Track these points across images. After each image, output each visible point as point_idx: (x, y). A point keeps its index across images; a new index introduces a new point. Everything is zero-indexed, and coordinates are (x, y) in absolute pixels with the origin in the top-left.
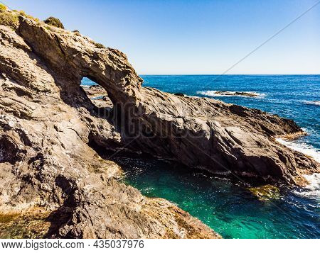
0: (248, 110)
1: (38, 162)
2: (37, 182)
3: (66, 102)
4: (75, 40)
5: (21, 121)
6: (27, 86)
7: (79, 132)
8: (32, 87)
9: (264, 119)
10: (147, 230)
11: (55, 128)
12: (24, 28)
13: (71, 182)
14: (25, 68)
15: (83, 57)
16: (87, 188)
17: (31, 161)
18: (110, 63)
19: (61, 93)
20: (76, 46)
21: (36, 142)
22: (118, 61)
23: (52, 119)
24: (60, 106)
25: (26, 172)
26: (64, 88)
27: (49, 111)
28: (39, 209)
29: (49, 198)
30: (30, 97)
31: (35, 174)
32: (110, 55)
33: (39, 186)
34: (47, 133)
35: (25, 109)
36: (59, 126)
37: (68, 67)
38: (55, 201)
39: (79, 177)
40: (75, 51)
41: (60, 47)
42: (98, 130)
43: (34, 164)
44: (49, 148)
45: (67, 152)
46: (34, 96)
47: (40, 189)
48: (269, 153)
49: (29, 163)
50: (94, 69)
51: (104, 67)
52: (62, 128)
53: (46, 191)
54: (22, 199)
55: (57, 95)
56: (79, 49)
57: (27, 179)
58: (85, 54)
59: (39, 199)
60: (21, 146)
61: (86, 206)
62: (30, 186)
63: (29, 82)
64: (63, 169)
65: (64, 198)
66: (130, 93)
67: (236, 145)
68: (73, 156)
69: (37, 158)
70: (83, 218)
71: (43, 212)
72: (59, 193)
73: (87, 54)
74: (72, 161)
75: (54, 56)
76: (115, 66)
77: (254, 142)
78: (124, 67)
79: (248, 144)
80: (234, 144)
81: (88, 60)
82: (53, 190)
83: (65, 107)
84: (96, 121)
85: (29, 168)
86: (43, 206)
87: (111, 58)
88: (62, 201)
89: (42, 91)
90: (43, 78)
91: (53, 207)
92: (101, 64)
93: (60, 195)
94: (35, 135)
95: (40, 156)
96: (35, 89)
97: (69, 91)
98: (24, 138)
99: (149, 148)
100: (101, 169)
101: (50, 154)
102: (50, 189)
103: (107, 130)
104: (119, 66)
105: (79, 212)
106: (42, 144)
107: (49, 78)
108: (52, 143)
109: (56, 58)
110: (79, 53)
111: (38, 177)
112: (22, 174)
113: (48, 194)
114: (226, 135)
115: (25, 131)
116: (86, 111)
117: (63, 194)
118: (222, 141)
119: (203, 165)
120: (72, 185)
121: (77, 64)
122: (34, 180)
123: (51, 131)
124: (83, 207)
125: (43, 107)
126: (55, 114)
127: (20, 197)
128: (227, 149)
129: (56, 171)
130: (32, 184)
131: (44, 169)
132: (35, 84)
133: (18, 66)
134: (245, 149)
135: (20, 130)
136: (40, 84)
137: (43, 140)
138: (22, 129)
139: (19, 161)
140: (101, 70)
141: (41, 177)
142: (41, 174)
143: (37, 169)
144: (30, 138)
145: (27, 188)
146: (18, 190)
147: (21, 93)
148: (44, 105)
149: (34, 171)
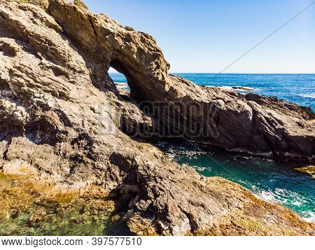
1: (84, 142)
2: (89, 161)
3: (95, 85)
4: (106, 21)
5: (60, 102)
6: (64, 65)
8: (69, 67)
9: (281, 107)
10: (225, 203)
11: (92, 109)
12: (54, 7)
13: (130, 159)
14: (62, 47)
15: (116, 38)
16: (152, 164)
17: (74, 142)
18: (141, 45)
19: (91, 76)
20: (109, 26)
21: (77, 122)
22: (149, 44)
23: (86, 101)
24: (91, 88)
25: (73, 152)
26: (94, 71)
27: (84, 93)
28: (97, 187)
29: (106, 177)
30: (67, 77)
31: (84, 153)
32: (142, 37)
33: (93, 165)
34: (86, 115)
35: (64, 89)
36: (96, 107)
37: (99, 50)
38: (112, 179)
39: (136, 155)
40: (108, 32)
41: (93, 26)
43: (79, 144)
44: (94, 128)
46: (70, 77)
47: (94, 168)
48: (312, 133)
49: (72, 143)
50: (126, 51)
51: (136, 50)
53: (101, 170)
54: (77, 178)
55: (88, 77)
56: (112, 30)
57: (76, 159)
58: (118, 35)
59: (95, 178)
60: (61, 127)
61: (159, 180)
62: (82, 164)
63: (65, 61)
64: (114, 148)
65: (123, 176)
66: (160, 78)
67: (279, 126)
69: (80, 138)
70: (161, 192)
71: (102, 190)
72: (116, 171)
74: (119, 140)
75: (86, 37)
76: (146, 49)
77: (294, 123)
78: (154, 51)
80: (277, 125)
81: (121, 42)
82: (109, 169)
83: (95, 90)
85: (73, 148)
86: (101, 185)
87: (143, 41)
88: (120, 179)
89: (78, 72)
90: (77, 59)
91: (112, 185)
92: (134, 46)
93: (117, 173)
94: (75, 116)
95: (84, 136)
96: (72, 69)
97: (98, 74)
98: (64, 118)
101: (96, 133)
102: (105, 167)
104: (150, 49)
105: (154, 186)
106: (83, 125)
107: (80, 58)
108: (94, 124)
109: (88, 40)
110: (113, 34)
111: (89, 156)
112: (68, 154)
113: (104, 173)
114: (268, 116)
115: (65, 112)
116: (114, 95)
117: (120, 172)
118: (265, 122)
119: (243, 147)
120: (130, 162)
121: (109, 46)
122: (85, 159)
123: (88, 113)
124: (156, 182)
125: (78, 89)
126: (88, 97)
127: (75, 176)
128: (270, 129)
129: (108, 149)
130: (84, 163)
131: (95, 148)
132: (71, 64)
133: (55, 45)
134: (288, 130)
135: (59, 111)
136: (76, 64)
137: (83, 121)
138: (62, 110)
139: (60, 142)
140: (133, 53)
141: (93, 155)
142: (93, 153)
143: (85, 149)
144: (70, 118)
145: (79, 166)
146: (68, 170)
147: (58, 72)
148: (79, 87)
149: (82, 151)
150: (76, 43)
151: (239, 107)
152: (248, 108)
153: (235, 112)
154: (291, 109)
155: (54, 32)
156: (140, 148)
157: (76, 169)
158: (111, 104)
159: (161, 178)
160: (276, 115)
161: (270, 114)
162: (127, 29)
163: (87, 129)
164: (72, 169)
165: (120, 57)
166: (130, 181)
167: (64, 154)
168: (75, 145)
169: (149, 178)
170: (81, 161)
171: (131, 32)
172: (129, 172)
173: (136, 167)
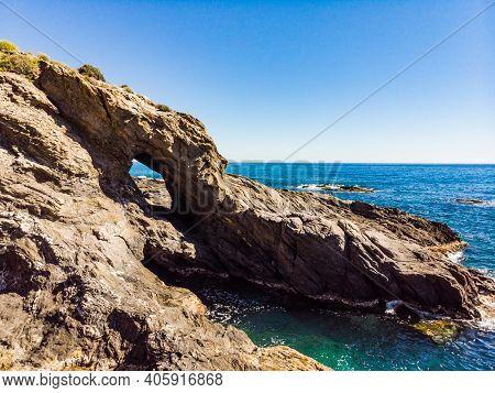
0: (378, 210)
1: (72, 289)
2: (75, 323)
3: (108, 193)
4: (128, 99)
5: (41, 223)
6: (53, 166)
7: (131, 241)
8: (61, 168)
9: (403, 223)
11: (96, 234)
12: (47, 77)
13: (138, 320)
14: (52, 138)
15: (140, 124)
16: (170, 329)
17: (58, 289)
18: (181, 134)
19: (101, 179)
20: (130, 106)
21: (66, 256)
22: (193, 131)
23: (88, 220)
24: (99, 200)
25: (52, 308)
26: (107, 172)
27: (85, 207)
29: (98, 350)
30: (57, 183)
31: (69, 309)
32: (181, 122)
33: (80, 330)
34: (84, 243)
35: (49, 203)
36: (102, 231)
37: (114, 139)
38: (108, 356)
39: (150, 312)
40: (128, 114)
41: (105, 107)
42: (158, 239)
43: (64, 293)
44: (91, 266)
45: (119, 272)
46: (63, 183)
47: (81, 334)
48: (436, 270)
49: (55, 292)
50: (156, 143)
51: (172, 140)
52: (106, 235)
53: (92, 338)
54: (51, 354)
55: (96, 182)
56: (134, 112)
57: (54, 320)
58: (143, 119)
59: (79, 353)
60: (40, 264)
61: (175, 359)
62: (62, 330)
63: (56, 160)
64: (119, 300)
65: (126, 349)
66: (210, 181)
67: (386, 259)
68: (128, 280)
69: (69, 283)
72: (116, 340)
73: (146, 120)
74: (130, 287)
75: (93, 122)
76: (189, 139)
77: (410, 254)
78: (201, 141)
79: (402, 257)
80: (382, 257)
81: (148, 129)
82: (105, 337)
83: (106, 202)
84: (155, 225)
85: (55, 300)
86: (89, 365)
87: (183, 126)
88: (121, 354)
89: (77, 175)
90: (76, 155)
91: (107, 365)
92: (168, 134)
93: (117, 344)
94: (64, 245)
95: (74, 280)
96: (66, 171)
97: (112, 176)
98: (46, 250)
99: (240, 266)
100: (174, 301)
101: (93, 275)
102: (98, 334)
103: (173, 239)
104: (194, 139)
106: (76, 260)
107: (83, 154)
108: (94, 259)
109: (97, 125)
110: (135, 118)
111: (75, 315)
112: (44, 311)
113: (95, 344)
115: (48, 239)
116: (138, 209)
117: (122, 342)
118: (364, 251)
119: (334, 292)
120: (139, 326)
121: (129, 133)
122: (69, 319)
123: (88, 240)
124: (171, 362)
125: (75, 201)
126: (92, 213)
127: (47, 351)
128: (373, 264)
129: (107, 303)
130: (67, 328)
131: (86, 301)
132: (65, 163)
133: (40, 135)
134: (400, 265)
135: (39, 238)
136: (73, 163)
137: (77, 254)
138: (43, 236)
139: (36, 290)
140: (168, 145)
141: (82, 314)
142: (82, 309)
143: (73, 301)
144: (56, 250)
145: (57, 334)
146: (39, 339)
147: (41, 177)
148: (77, 199)
149: (67, 306)
150: (77, 131)
151: (323, 229)
152: (338, 231)
153: (318, 238)
154: (417, 226)
155: (44, 113)
157: (51, 338)
158: (132, 223)
159: (179, 355)
162: (160, 108)
163: (80, 267)
164: (46, 335)
165: (148, 150)
166: (136, 359)
167: (39, 311)
168: (59, 296)
169: (161, 354)
170: (62, 324)
171: (164, 114)
172: (136, 342)
173: (148, 332)
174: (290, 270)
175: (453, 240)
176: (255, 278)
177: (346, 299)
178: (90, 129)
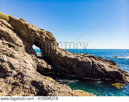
1: (20, 76)
2: (21, 85)
3: (27, 52)
5: (10, 58)
6: (13, 43)
8: (15, 44)
9: (103, 61)
12: (11, 20)
13: (40, 83)
14: (13, 36)
15: (36, 33)
16: (50, 85)
17: (15, 76)
18: (47, 36)
19: (25, 48)
20: (34, 28)
21: (17, 67)
22: (50, 36)
24: (25, 53)
25: (14, 81)
26: (27, 46)
27: (21, 55)
29: (29, 92)
30: (14, 48)
33: (23, 87)
35: (12, 53)
36: (26, 61)
37: (29, 37)
38: (32, 93)
39: (43, 81)
40: (33, 31)
41: (27, 28)
42: (41, 64)
43: (17, 77)
44: (25, 70)
46: (16, 48)
48: (115, 70)
49: (14, 77)
50: (41, 38)
51: (45, 38)
52: (28, 62)
53: (27, 89)
55: (24, 48)
56: (35, 30)
57: (15, 84)
58: (37, 32)
59: (23, 93)
60: (9, 70)
63: (14, 41)
64: (34, 78)
65: (37, 91)
67: (102, 67)
68: (35, 73)
69: (18, 74)
72: (34, 89)
73: (38, 32)
74: (36, 75)
75: (24, 32)
76: (49, 38)
77: (108, 66)
78: (52, 38)
79: (106, 67)
81: (38, 35)
82: (31, 88)
83: (27, 54)
84: (40, 60)
85: (14, 79)
86: (26, 96)
87: (47, 34)
88: (36, 93)
89: (19, 46)
90: (19, 41)
92: (44, 36)
93: (34, 90)
94: (16, 65)
95: (20, 73)
96: (17, 45)
97: (28, 47)
98: (11, 66)
101: (25, 72)
102: (29, 87)
103: (45, 64)
106: (20, 68)
107: (21, 41)
108: (25, 68)
109: (25, 33)
110: (35, 31)
111: (21, 83)
112: (11, 82)
113: (28, 90)
115: (12, 63)
116: (35, 56)
117: (36, 89)
118: (97, 66)
119: (89, 77)
120: (40, 85)
121: (33, 36)
122: (20, 84)
123: (23, 63)
124: (52, 93)
125: (19, 53)
126: (23, 57)
127: (14, 92)
128: (99, 69)
129: (31, 79)
130: (19, 86)
131: (24, 78)
132: (17, 43)
133: (10, 35)
134: (106, 69)
135: (9, 62)
136: (19, 43)
137: (20, 67)
138: (10, 62)
139: (8, 77)
140: (43, 39)
141: (23, 82)
142: (23, 81)
143: (20, 79)
144: (14, 66)
145: (16, 88)
146: (11, 90)
147: (10, 46)
148: (19, 52)
149: (18, 80)
150: (19, 35)
151: (86, 60)
152: (90, 60)
153: (85, 62)
154: (106, 61)
155: (10, 30)
156: (45, 78)
157: (15, 89)
158: (33, 60)
159: (54, 91)
160: (101, 63)
161: (99, 63)
162: (41, 29)
163: (21, 70)
164: (13, 89)
165: (38, 41)
166: (40, 94)
167: (10, 82)
168: (16, 78)
169: (49, 91)
170: (17, 85)
171: (43, 31)
172: (40, 89)
173: (43, 86)
174: (77, 71)
175: (115, 65)
176: (67, 74)
177: (92, 78)
178: (22, 34)
